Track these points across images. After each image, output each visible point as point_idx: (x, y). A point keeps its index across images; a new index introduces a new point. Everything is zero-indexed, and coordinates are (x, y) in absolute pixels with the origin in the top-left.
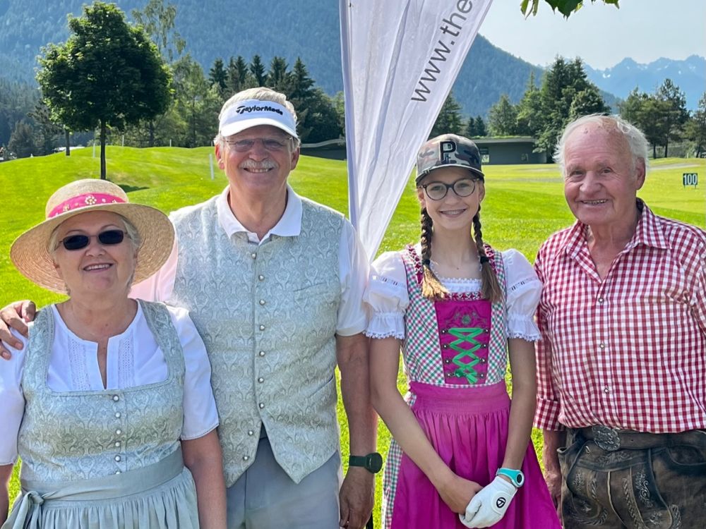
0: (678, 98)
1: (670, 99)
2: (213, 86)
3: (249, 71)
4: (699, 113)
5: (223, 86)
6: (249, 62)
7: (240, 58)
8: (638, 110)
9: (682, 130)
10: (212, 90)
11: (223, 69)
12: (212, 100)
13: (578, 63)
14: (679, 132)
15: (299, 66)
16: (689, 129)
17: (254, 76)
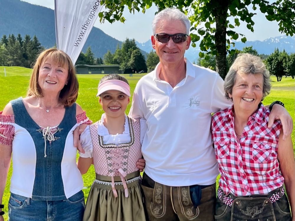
2: (3, 45)
3: (17, 40)
6: (16, 36)
7: (13, 35)
12: (3, 50)
13: (134, 40)
17: (18, 41)
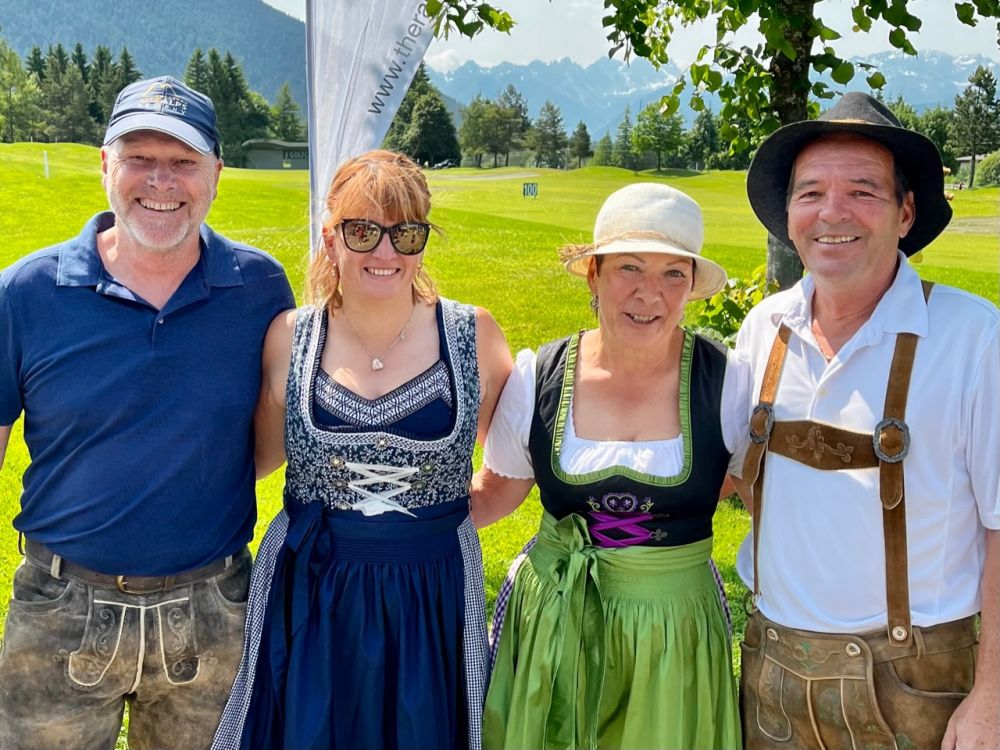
0: (521, 106)
1: (512, 106)
2: (31, 77)
3: (71, 61)
4: (540, 122)
5: (42, 76)
6: (70, 52)
7: (60, 46)
8: (480, 116)
9: (523, 138)
10: (30, 81)
11: (42, 57)
12: (31, 92)
13: (421, 66)
14: (520, 141)
15: (125, 57)
16: (530, 138)
17: (76, 66)
